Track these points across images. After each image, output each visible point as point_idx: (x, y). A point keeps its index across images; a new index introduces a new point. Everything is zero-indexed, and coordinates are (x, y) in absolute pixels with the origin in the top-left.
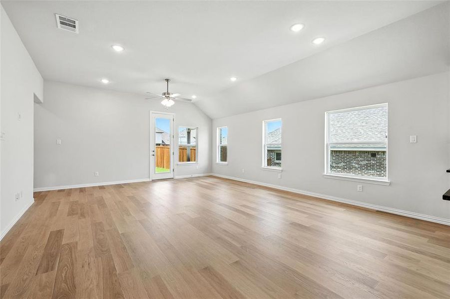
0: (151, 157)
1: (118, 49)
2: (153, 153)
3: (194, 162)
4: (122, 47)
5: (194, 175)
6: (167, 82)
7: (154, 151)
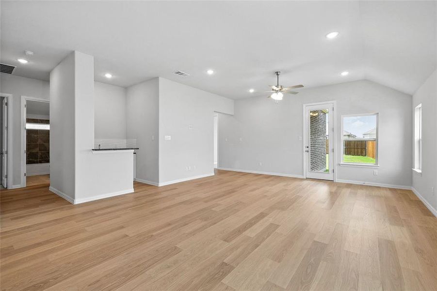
2: (307, 149)
3: (372, 165)
5: (367, 183)
6: (278, 75)
7: (308, 147)
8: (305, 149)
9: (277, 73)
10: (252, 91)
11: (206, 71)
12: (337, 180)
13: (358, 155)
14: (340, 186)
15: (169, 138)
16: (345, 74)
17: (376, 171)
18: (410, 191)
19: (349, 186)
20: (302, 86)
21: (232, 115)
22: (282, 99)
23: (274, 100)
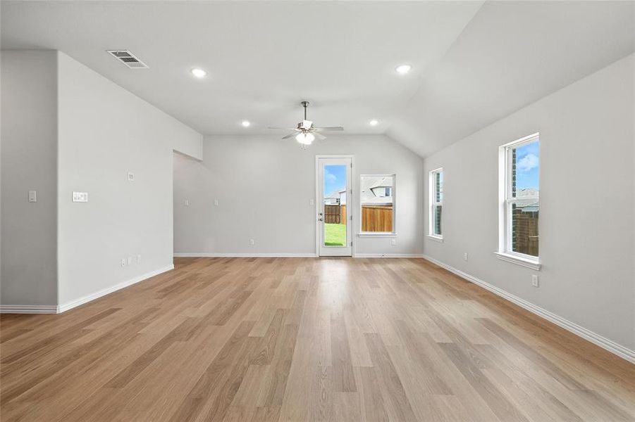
0: (317, 222)
1: (199, 73)
2: (321, 217)
3: (390, 233)
4: (202, 70)
5: (387, 256)
6: (305, 106)
7: (321, 214)
8: (318, 217)
9: (305, 104)
10: (246, 124)
11: (191, 71)
12: (356, 255)
13: (332, 222)
15: (79, 196)
16: (374, 123)
17: (394, 240)
20: (341, 129)
21: (199, 161)
22: (310, 143)
23: (300, 144)
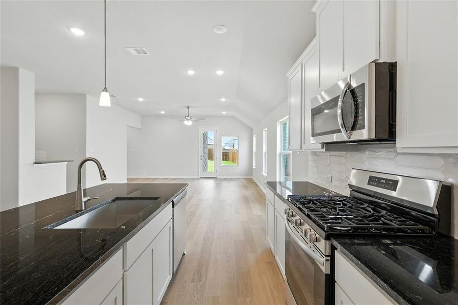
3: (236, 166)
5: (234, 177)
7: (201, 156)
8: (200, 158)
9: (188, 107)
10: (163, 112)
11: (138, 98)
12: (219, 177)
14: (222, 180)
16: (224, 113)
17: (238, 169)
18: (252, 179)
19: (225, 179)
21: (139, 129)
